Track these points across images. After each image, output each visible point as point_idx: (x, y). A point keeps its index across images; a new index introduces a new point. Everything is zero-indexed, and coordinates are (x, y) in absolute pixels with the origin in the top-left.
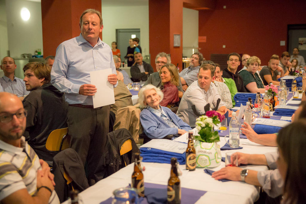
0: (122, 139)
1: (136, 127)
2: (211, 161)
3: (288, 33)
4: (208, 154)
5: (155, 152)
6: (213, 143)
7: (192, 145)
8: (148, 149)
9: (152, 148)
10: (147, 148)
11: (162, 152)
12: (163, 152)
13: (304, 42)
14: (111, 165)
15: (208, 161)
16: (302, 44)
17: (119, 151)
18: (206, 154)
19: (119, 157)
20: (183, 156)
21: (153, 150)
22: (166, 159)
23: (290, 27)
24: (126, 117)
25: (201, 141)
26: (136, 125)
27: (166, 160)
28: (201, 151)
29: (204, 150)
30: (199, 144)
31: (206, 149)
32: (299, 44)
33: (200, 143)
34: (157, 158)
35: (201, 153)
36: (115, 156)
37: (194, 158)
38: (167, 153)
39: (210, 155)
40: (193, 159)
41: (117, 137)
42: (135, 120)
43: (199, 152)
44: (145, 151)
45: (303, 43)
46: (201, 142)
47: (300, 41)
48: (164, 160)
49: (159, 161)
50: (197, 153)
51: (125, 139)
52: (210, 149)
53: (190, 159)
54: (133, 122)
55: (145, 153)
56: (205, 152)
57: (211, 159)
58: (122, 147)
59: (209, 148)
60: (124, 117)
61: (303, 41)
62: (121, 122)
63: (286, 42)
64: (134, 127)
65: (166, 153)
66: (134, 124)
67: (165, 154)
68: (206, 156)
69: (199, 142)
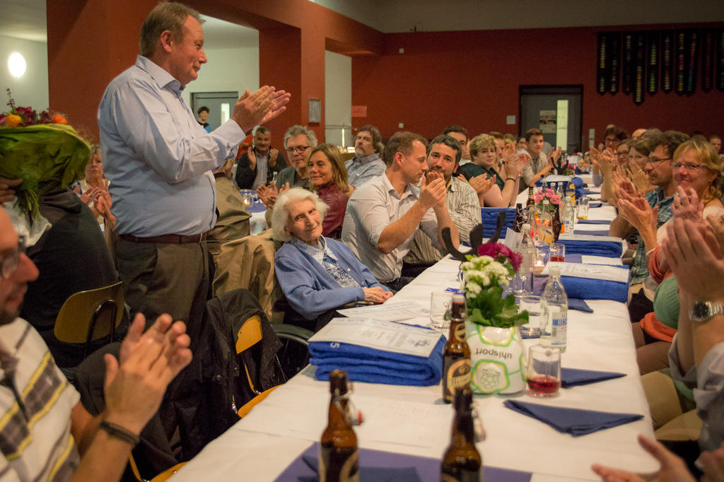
0: (239, 314)
1: (267, 284)
2: (511, 377)
3: (520, 100)
4: (502, 359)
5: (351, 353)
6: (511, 328)
7: (463, 336)
8: (331, 345)
9: (341, 344)
10: (328, 343)
11: (370, 353)
12: (374, 354)
13: (549, 119)
14: (216, 378)
15: (503, 378)
16: (545, 123)
17: (232, 344)
18: (496, 358)
19: (234, 357)
20: (428, 362)
21: (347, 349)
22: (383, 372)
23: (524, 90)
24: (241, 260)
25: (478, 323)
26: (265, 280)
27: (382, 375)
28: (483, 352)
29: (490, 348)
30: (475, 332)
31: (495, 345)
32: (541, 121)
33: (478, 329)
34: (358, 369)
35: (482, 356)
36: (226, 357)
37: (466, 370)
38: (386, 356)
39: (507, 362)
40: (465, 373)
41: (228, 310)
42: (263, 266)
43: (477, 353)
44: (323, 352)
45: (546, 120)
46: (481, 327)
47: (542, 117)
48: (377, 374)
49: (366, 377)
50: (475, 357)
51: (246, 315)
52: (507, 345)
53: (456, 374)
54: (259, 272)
55: (324, 355)
56: (495, 353)
57: (510, 371)
58: (239, 335)
59: (503, 342)
60: (238, 262)
61: (547, 117)
62: (230, 273)
63: (517, 117)
64: (261, 283)
65: (381, 355)
66: (261, 277)
67: (380, 358)
68: (496, 362)
69: (475, 325)
